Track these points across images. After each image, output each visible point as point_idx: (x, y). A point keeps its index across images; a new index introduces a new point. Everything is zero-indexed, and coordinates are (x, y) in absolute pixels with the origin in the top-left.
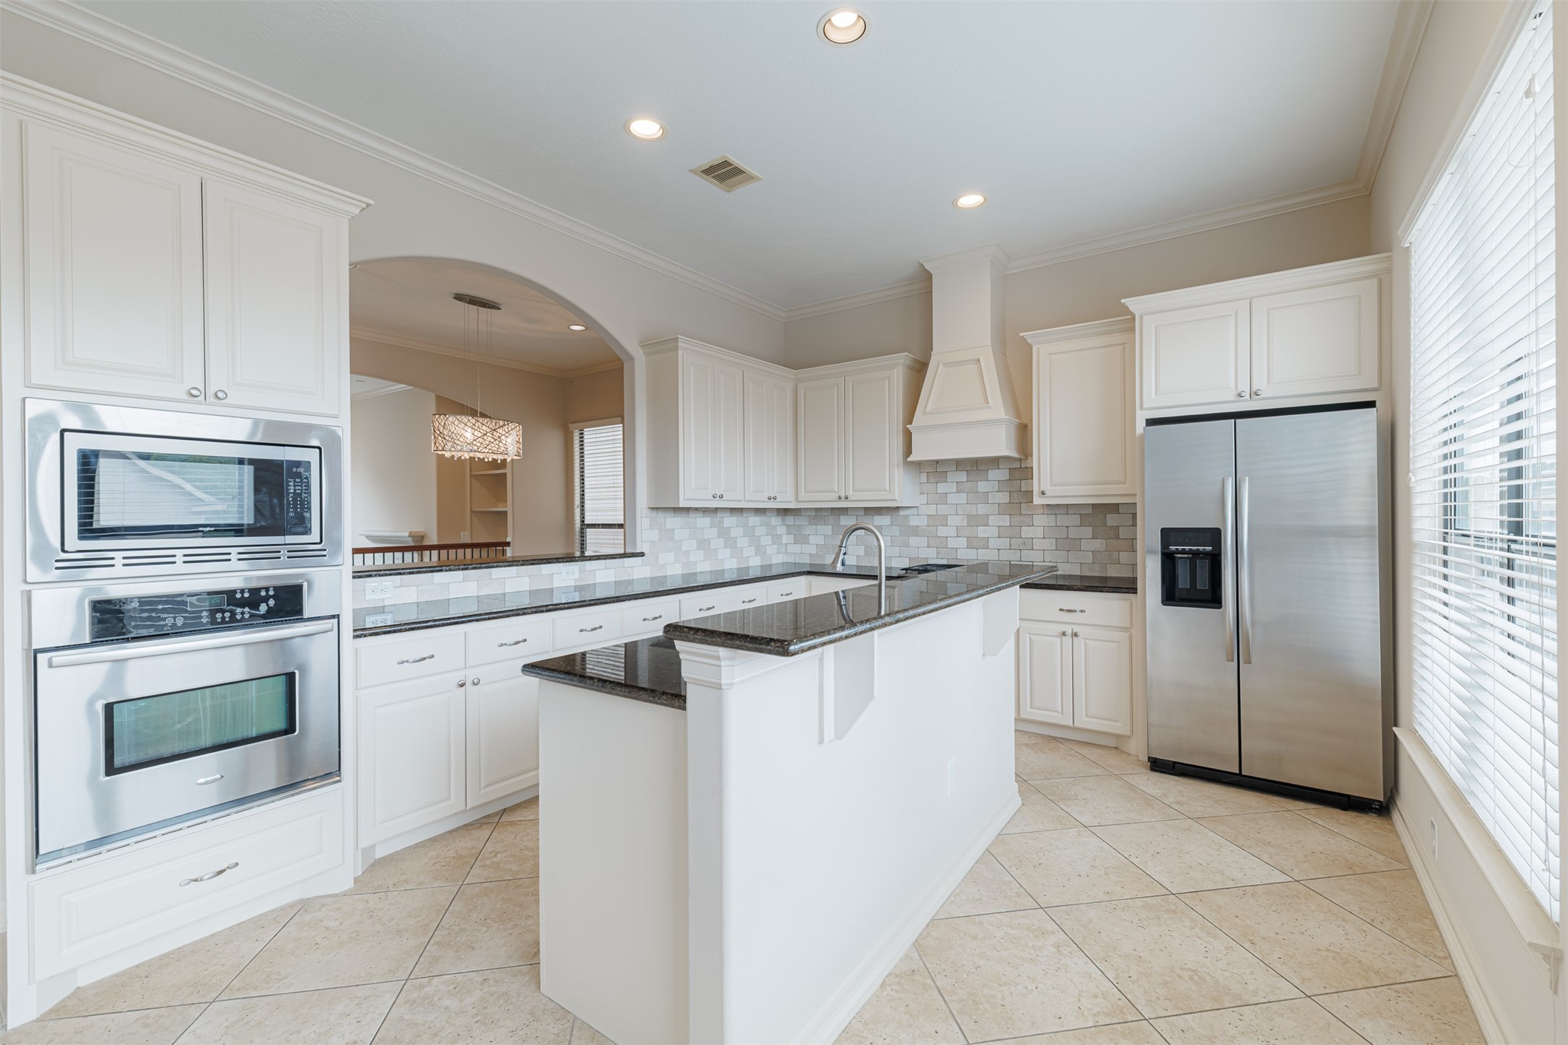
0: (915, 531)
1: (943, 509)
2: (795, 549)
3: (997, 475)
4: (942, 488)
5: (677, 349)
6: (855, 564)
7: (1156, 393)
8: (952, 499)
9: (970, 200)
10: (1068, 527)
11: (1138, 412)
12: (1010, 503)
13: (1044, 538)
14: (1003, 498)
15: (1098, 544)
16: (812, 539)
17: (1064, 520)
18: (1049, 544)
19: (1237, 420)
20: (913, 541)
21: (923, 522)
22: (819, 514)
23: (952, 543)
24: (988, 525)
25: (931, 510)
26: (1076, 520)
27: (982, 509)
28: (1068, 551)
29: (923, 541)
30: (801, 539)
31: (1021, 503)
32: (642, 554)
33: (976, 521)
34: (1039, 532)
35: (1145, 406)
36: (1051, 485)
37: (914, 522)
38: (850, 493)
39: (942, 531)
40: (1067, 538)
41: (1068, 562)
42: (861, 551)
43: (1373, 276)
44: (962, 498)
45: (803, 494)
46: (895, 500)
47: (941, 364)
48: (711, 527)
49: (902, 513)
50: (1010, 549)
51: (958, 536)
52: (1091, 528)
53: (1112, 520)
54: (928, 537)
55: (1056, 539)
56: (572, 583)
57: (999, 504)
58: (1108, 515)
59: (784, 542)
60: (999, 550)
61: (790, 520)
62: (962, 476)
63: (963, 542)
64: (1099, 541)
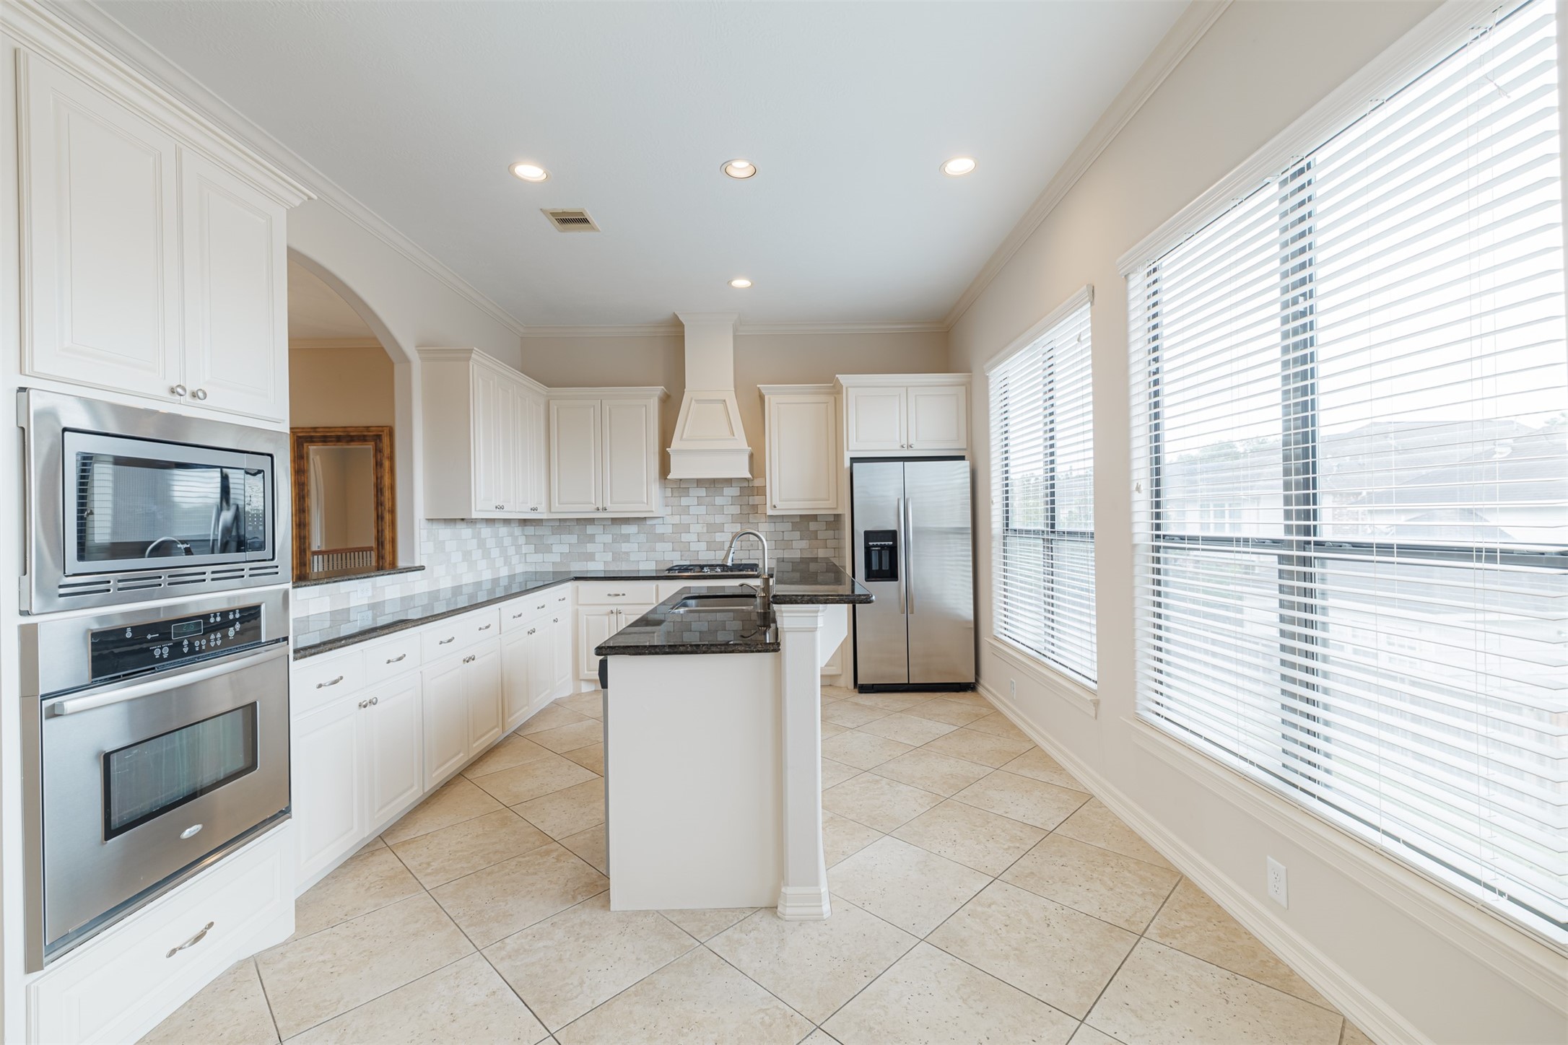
0: (661, 538)
1: (685, 519)
2: (539, 557)
3: (732, 491)
4: (684, 501)
5: (468, 359)
6: (603, 569)
7: (856, 441)
8: (693, 510)
9: (741, 283)
10: (783, 532)
11: (845, 452)
12: (740, 513)
14: (735, 510)
15: (804, 544)
16: (555, 548)
17: (780, 527)
19: (905, 463)
20: (659, 546)
21: (669, 529)
22: (562, 525)
23: (694, 547)
24: (723, 532)
25: (676, 519)
26: (788, 526)
27: (719, 519)
28: (784, 549)
29: (669, 546)
30: (542, 548)
31: (749, 514)
32: (422, 568)
33: (713, 528)
35: (850, 449)
36: (780, 501)
37: (659, 530)
38: (608, 505)
39: (685, 537)
40: (783, 540)
42: (609, 557)
43: (963, 385)
44: (702, 509)
45: (557, 505)
46: (652, 511)
47: (693, 401)
48: (472, 538)
49: (649, 522)
51: (699, 541)
52: (799, 532)
53: (813, 526)
54: (673, 543)
55: (775, 541)
56: (365, 601)
57: (732, 515)
58: (810, 523)
59: (524, 552)
61: (530, 530)
62: (702, 492)
63: (703, 546)
64: (805, 541)
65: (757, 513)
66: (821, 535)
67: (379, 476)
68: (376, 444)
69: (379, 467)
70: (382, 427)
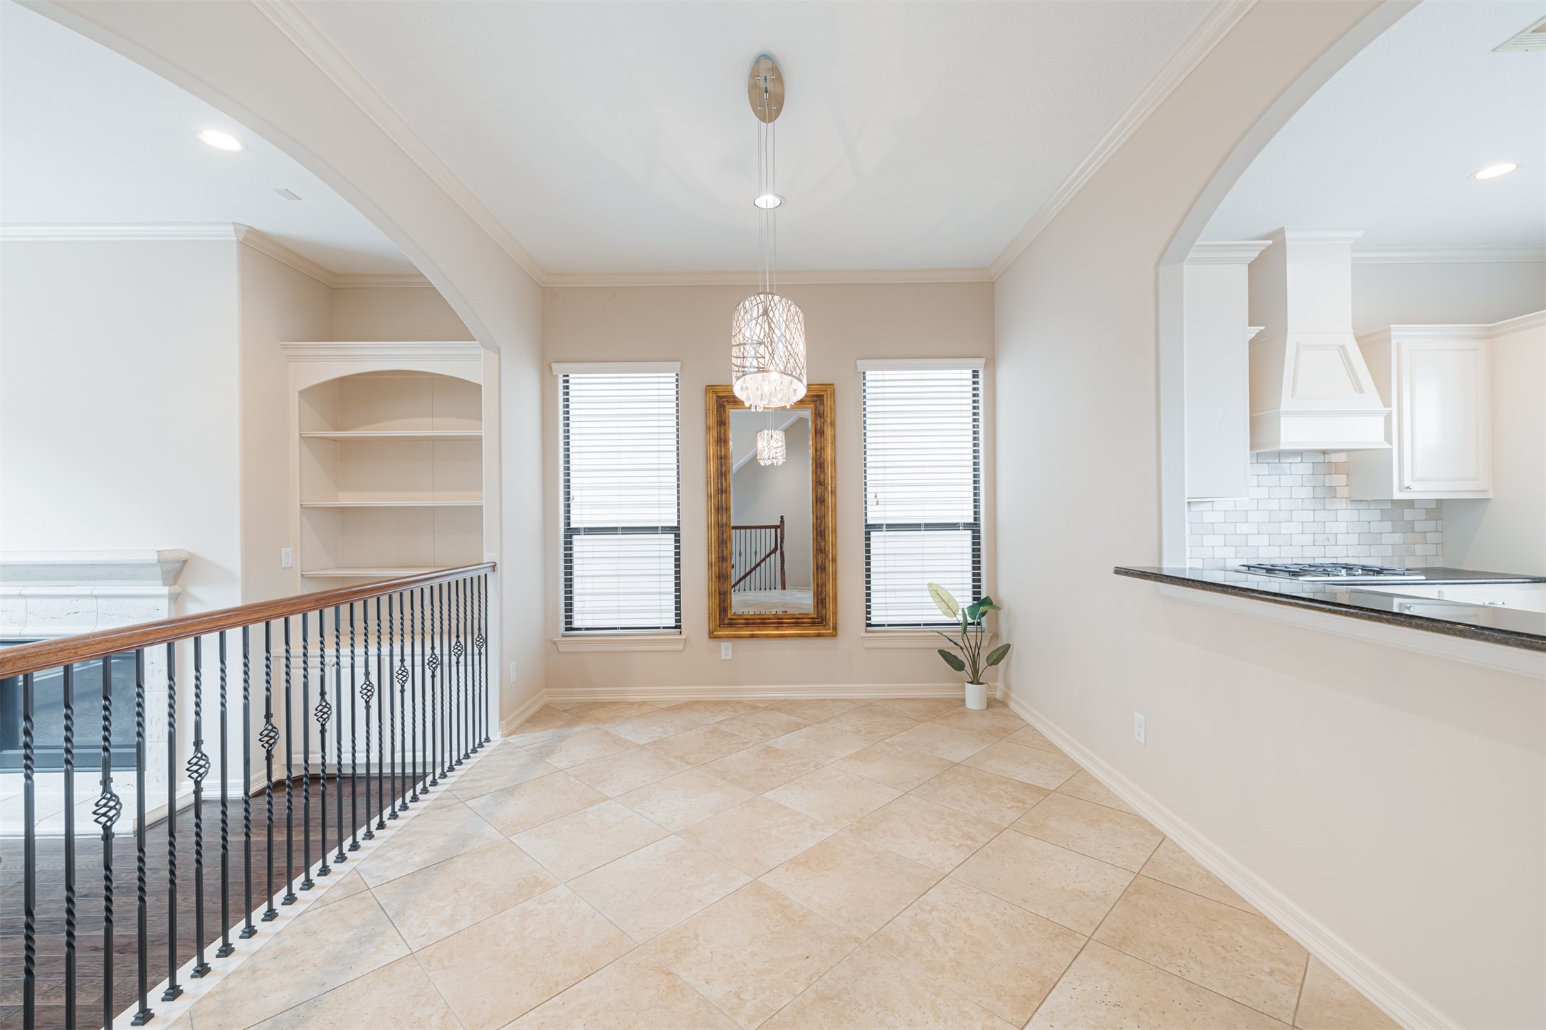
9: (1494, 171)
10: (1369, 522)
12: (1314, 498)
13: (1348, 533)
14: (1306, 493)
15: (1397, 538)
18: (1353, 539)
24: (1291, 521)
27: (1285, 505)
28: (1370, 545)
31: (1324, 498)
34: (1342, 527)
36: (1410, 481)
39: (1242, 528)
40: (1369, 532)
41: (1370, 556)
44: (1264, 492)
50: (1314, 545)
51: (1259, 534)
52: (1390, 522)
53: (1408, 514)
54: (1225, 535)
55: (1359, 534)
57: (1303, 499)
58: (1405, 510)
60: (1302, 546)
63: (1264, 540)
64: (1398, 535)
65: (1335, 497)
66: (1419, 527)
67: (819, 447)
68: (816, 406)
69: (818, 436)
70: (826, 385)
